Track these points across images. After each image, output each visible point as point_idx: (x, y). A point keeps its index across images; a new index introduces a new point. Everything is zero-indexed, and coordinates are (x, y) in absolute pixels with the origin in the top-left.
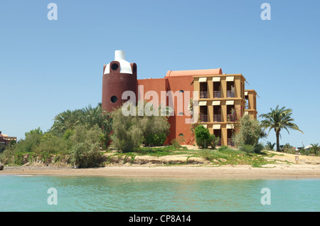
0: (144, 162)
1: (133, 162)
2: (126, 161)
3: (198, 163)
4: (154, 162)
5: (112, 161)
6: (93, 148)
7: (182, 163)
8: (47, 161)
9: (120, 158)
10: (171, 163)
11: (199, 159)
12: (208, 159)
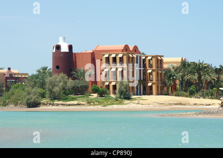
0: (58, 105)
1: (53, 105)
2: (50, 104)
3: (82, 105)
4: (62, 104)
5: (44, 104)
6: (33, 98)
7: (74, 105)
8: (16, 105)
9: (47, 103)
10: (69, 105)
11: (84, 103)
12: (88, 103)
